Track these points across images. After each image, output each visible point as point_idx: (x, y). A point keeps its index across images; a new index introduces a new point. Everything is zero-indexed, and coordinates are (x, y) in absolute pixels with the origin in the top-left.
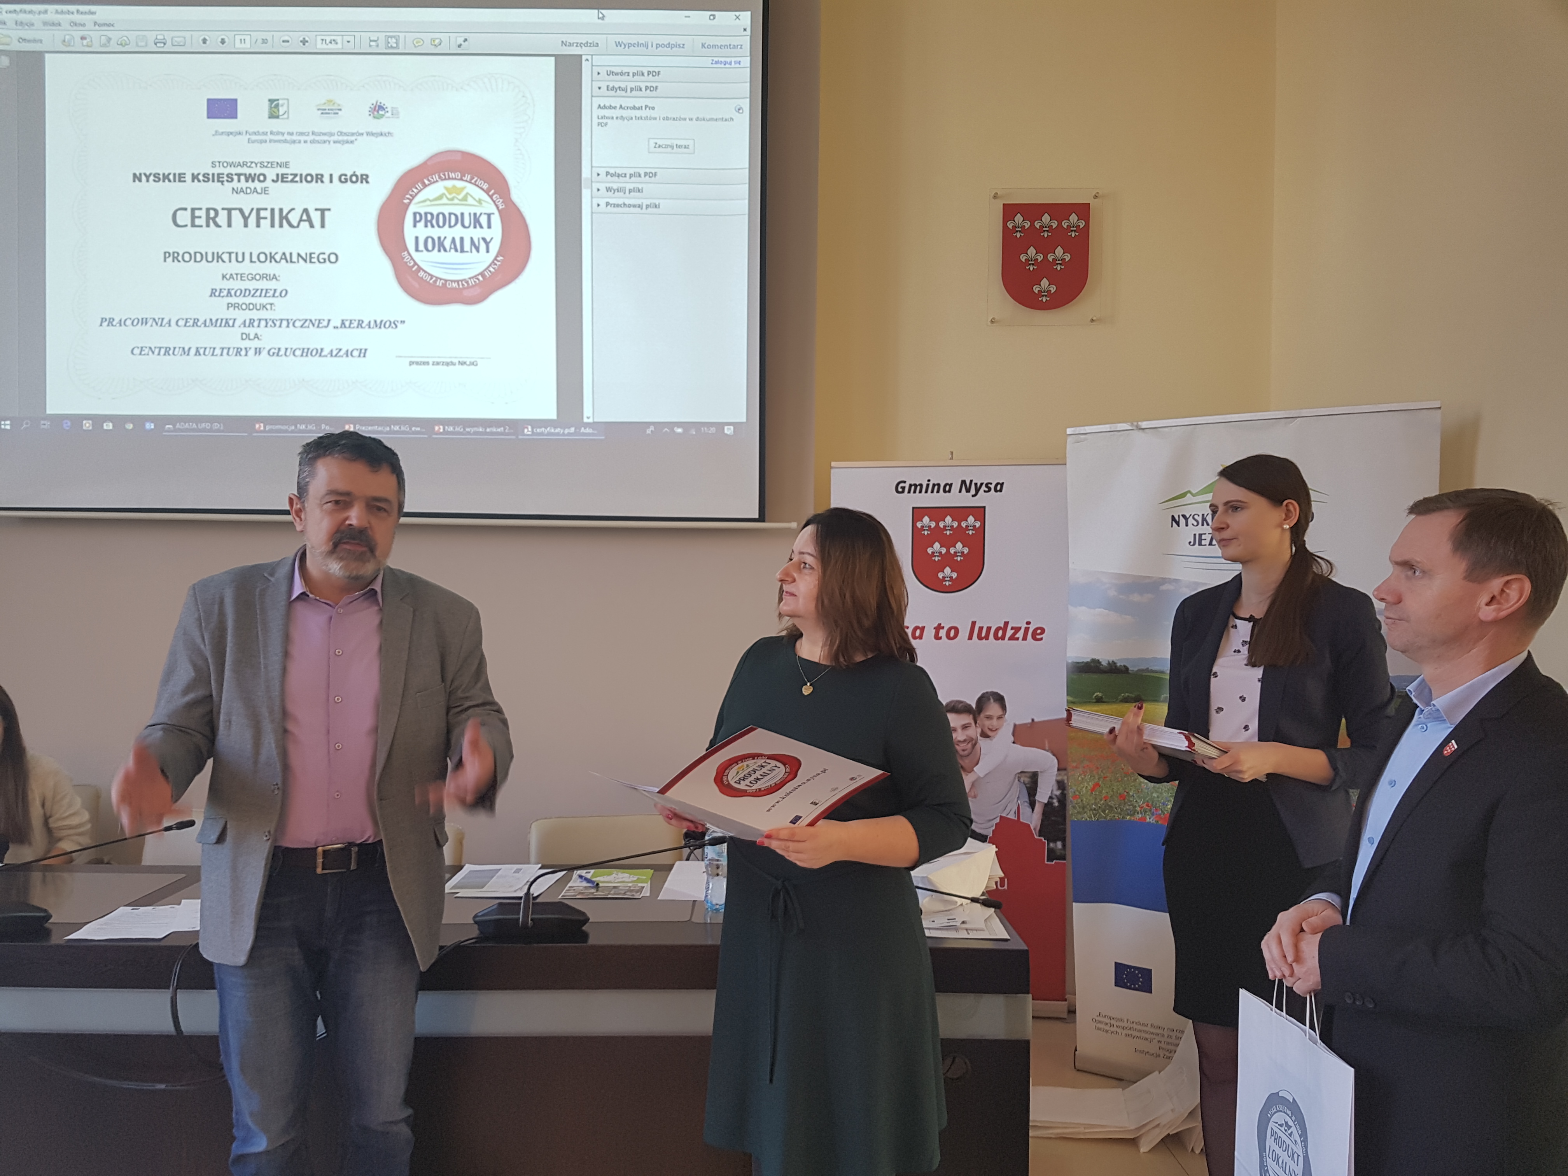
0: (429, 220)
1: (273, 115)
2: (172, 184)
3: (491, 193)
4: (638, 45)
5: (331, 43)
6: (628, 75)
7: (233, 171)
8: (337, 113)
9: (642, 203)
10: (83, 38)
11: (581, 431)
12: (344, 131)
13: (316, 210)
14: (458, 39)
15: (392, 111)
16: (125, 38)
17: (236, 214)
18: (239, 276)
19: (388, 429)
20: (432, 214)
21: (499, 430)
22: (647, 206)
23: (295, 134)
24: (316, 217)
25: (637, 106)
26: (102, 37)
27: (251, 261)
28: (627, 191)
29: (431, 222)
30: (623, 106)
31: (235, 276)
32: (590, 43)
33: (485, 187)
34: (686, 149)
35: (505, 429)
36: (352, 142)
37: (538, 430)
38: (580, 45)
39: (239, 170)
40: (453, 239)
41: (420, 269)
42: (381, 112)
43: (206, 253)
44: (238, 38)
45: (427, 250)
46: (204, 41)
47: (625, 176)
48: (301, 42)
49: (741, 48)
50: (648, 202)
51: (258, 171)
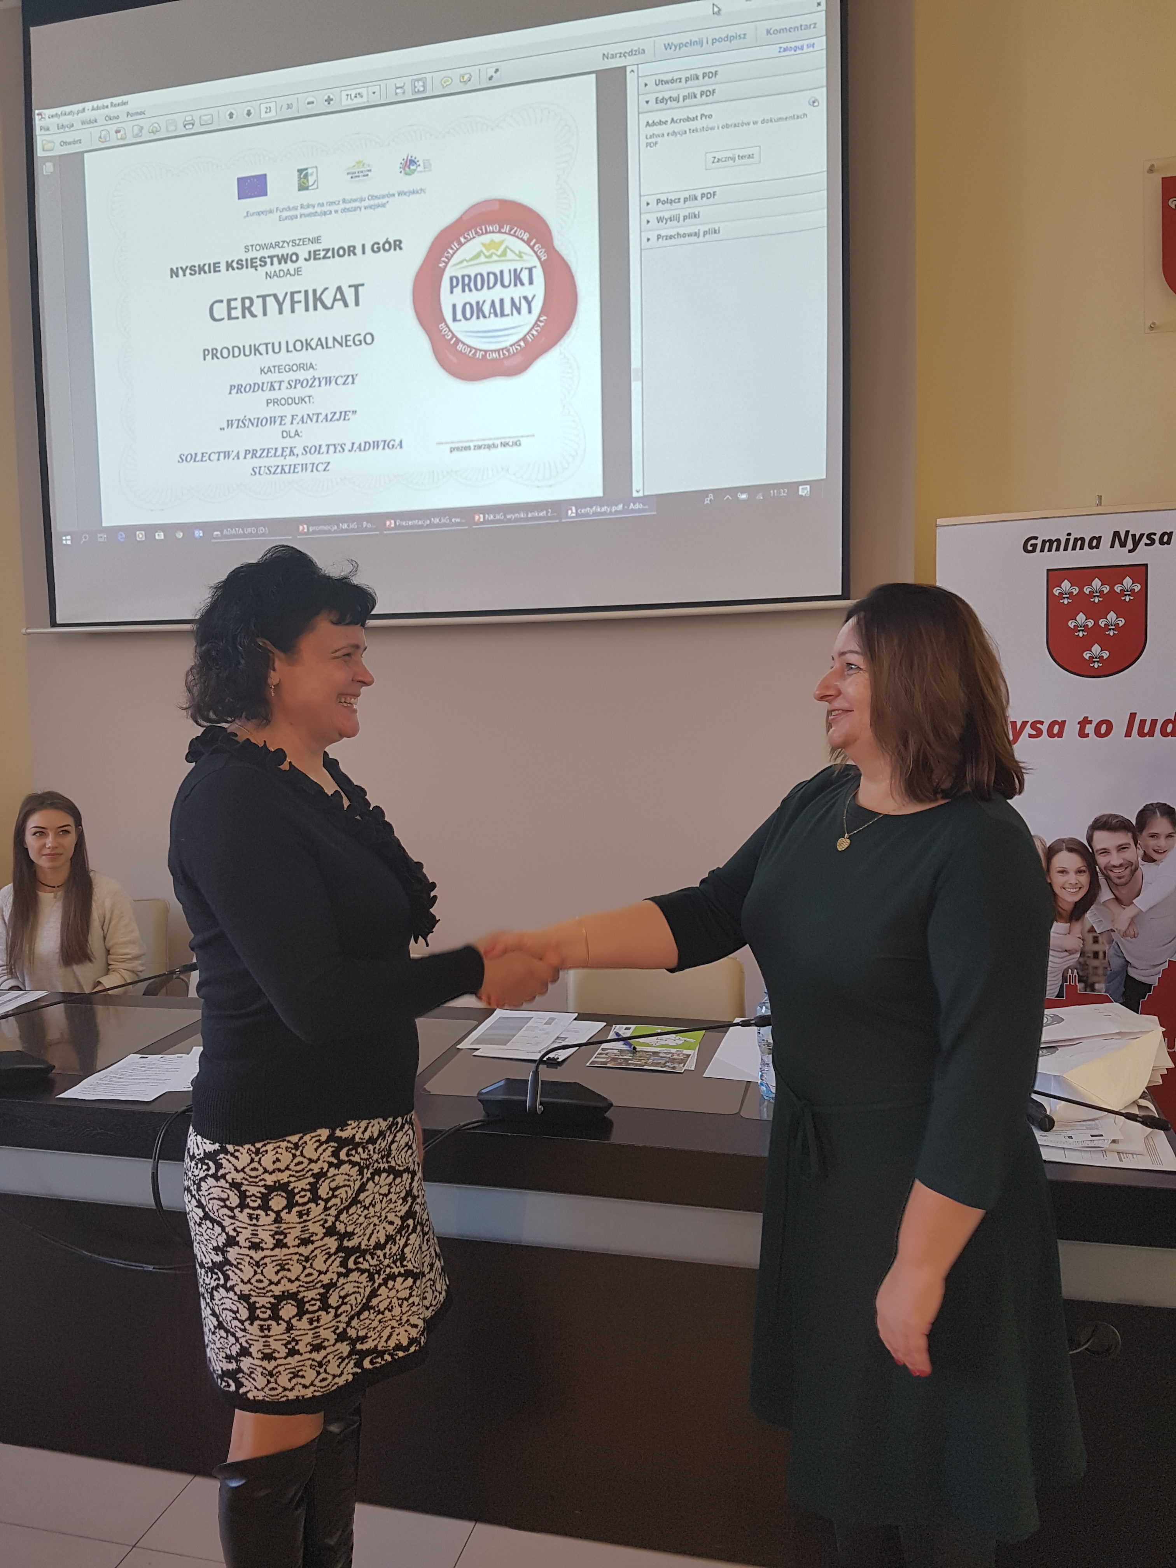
0: (466, 283)
1: (303, 187)
2: (208, 275)
3: (532, 244)
4: (692, 43)
5: (356, 97)
6: (680, 82)
7: (266, 253)
8: (367, 175)
9: (699, 230)
10: (117, 132)
11: (630, 508)
12: (375, 194)
13: (350, 286)
14: (488, 70)
15: (424, 163)
16: (156, 125)
17: (270, 301)
18: (277, 368)
19: (428, 522)
20: (469, 277)
21: (541, 514)
22: (705, 233)
23: (325, 204)
24: (349, 294)
25: (691, 116)
26: (135, 127)
27: (288, 351)
28: (682, 219)
29: (469, 285)
30: (675, 119)
31: (272, 369)
32: (636, 51)
33: (526, 236)
34: (751, 160)
35: (547, 513)
36: (383, 205)
37: (583, 511)
38: (623, 55)
39: (272, 252)
40: (493, 302)
41: (458, 341)
42: (412, 167)
43: (244, 346)
44: (263, 108)
45: (466, 319)
46: (231, 116)
47: (679, 202)
48: (326, 101)
49: (814, 27)
50: (706, 228)
51: (288, 250)
